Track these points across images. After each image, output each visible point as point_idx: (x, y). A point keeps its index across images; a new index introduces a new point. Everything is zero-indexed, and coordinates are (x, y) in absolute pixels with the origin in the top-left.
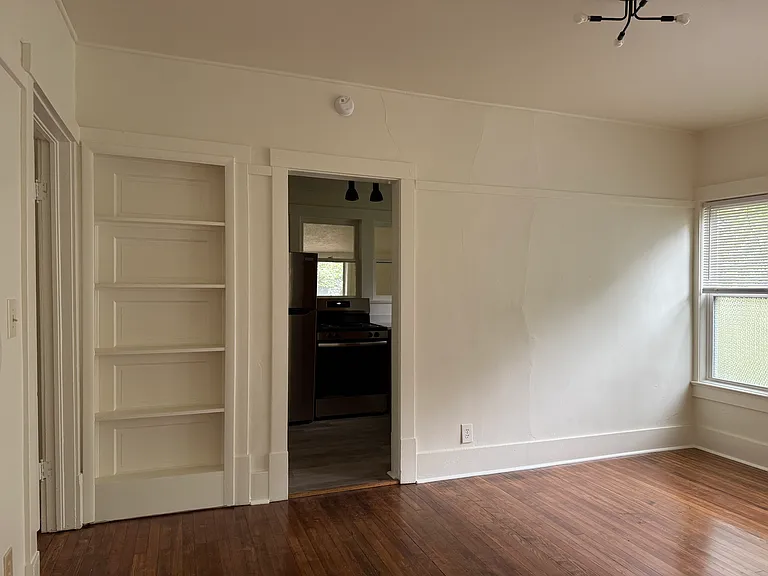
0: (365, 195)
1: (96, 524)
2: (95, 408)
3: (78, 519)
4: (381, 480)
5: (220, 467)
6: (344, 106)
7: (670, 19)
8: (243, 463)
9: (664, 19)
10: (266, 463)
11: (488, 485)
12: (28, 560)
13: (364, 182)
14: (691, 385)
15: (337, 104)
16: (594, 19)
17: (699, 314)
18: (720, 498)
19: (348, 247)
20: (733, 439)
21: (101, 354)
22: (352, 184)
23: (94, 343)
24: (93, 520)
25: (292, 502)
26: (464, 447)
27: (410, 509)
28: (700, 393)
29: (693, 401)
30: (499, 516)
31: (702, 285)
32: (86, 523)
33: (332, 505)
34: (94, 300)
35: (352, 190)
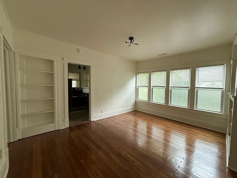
0: (82, 68)
1: (22, 139)
2: (20, 113)
3: (16, 139)
4: (87, 121)
5: (54, 123)
6: (79, 51)
7: (137, 44)
8: (59, 121)
9: (136, 44)
10: (64, 120)
11: (106, 119)
12: (5, 150)
13: (82, 66)
14: (136, 101)
15: (78, 50)
16: (126, 42)
17: (137, 90)
18: (140, 117)
19: (78, 78)
20: (141, 108)
21: (22, 101)
22: (79, 65)
23: (20, 98)
24: (21, 138)
25: (70, 127)
26: (102, 114)
27: (93, 125)
28: (137, 102)
29: (136, 103)
30: (109, 124)
31: (137, 85)
32: (19, 139)
33: (78, 127)
34: (19, 88)
35: (79, 67)
